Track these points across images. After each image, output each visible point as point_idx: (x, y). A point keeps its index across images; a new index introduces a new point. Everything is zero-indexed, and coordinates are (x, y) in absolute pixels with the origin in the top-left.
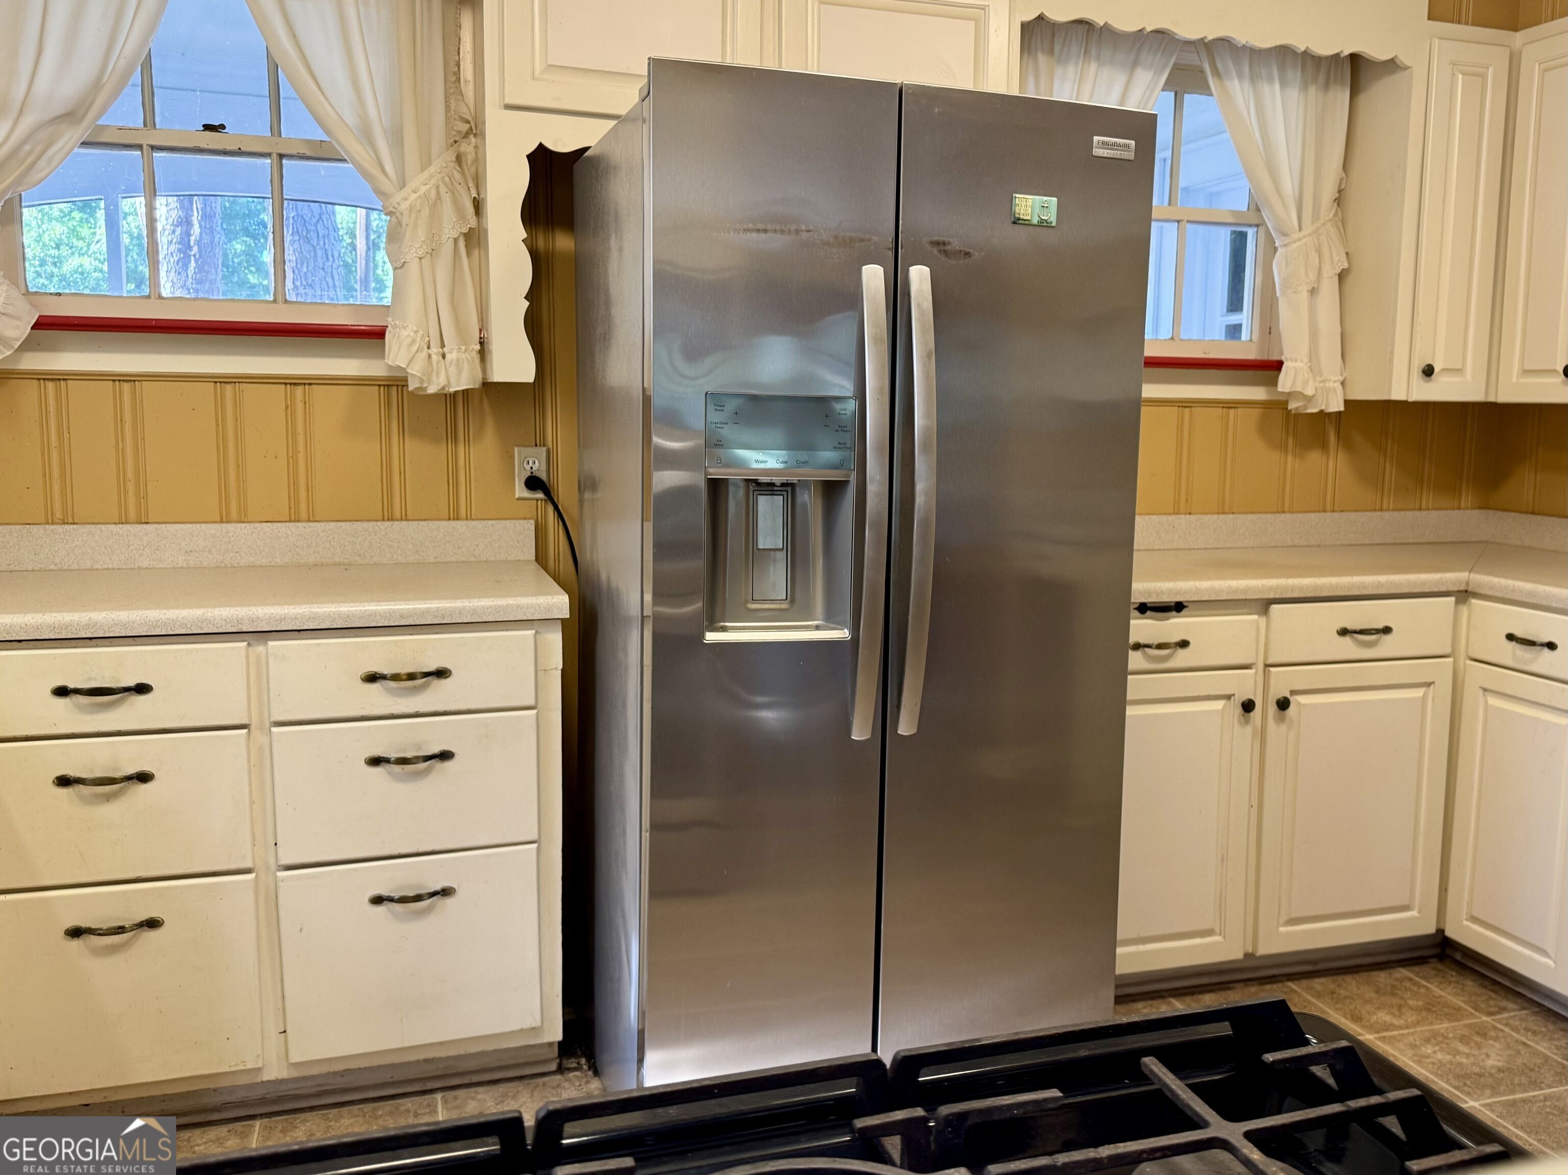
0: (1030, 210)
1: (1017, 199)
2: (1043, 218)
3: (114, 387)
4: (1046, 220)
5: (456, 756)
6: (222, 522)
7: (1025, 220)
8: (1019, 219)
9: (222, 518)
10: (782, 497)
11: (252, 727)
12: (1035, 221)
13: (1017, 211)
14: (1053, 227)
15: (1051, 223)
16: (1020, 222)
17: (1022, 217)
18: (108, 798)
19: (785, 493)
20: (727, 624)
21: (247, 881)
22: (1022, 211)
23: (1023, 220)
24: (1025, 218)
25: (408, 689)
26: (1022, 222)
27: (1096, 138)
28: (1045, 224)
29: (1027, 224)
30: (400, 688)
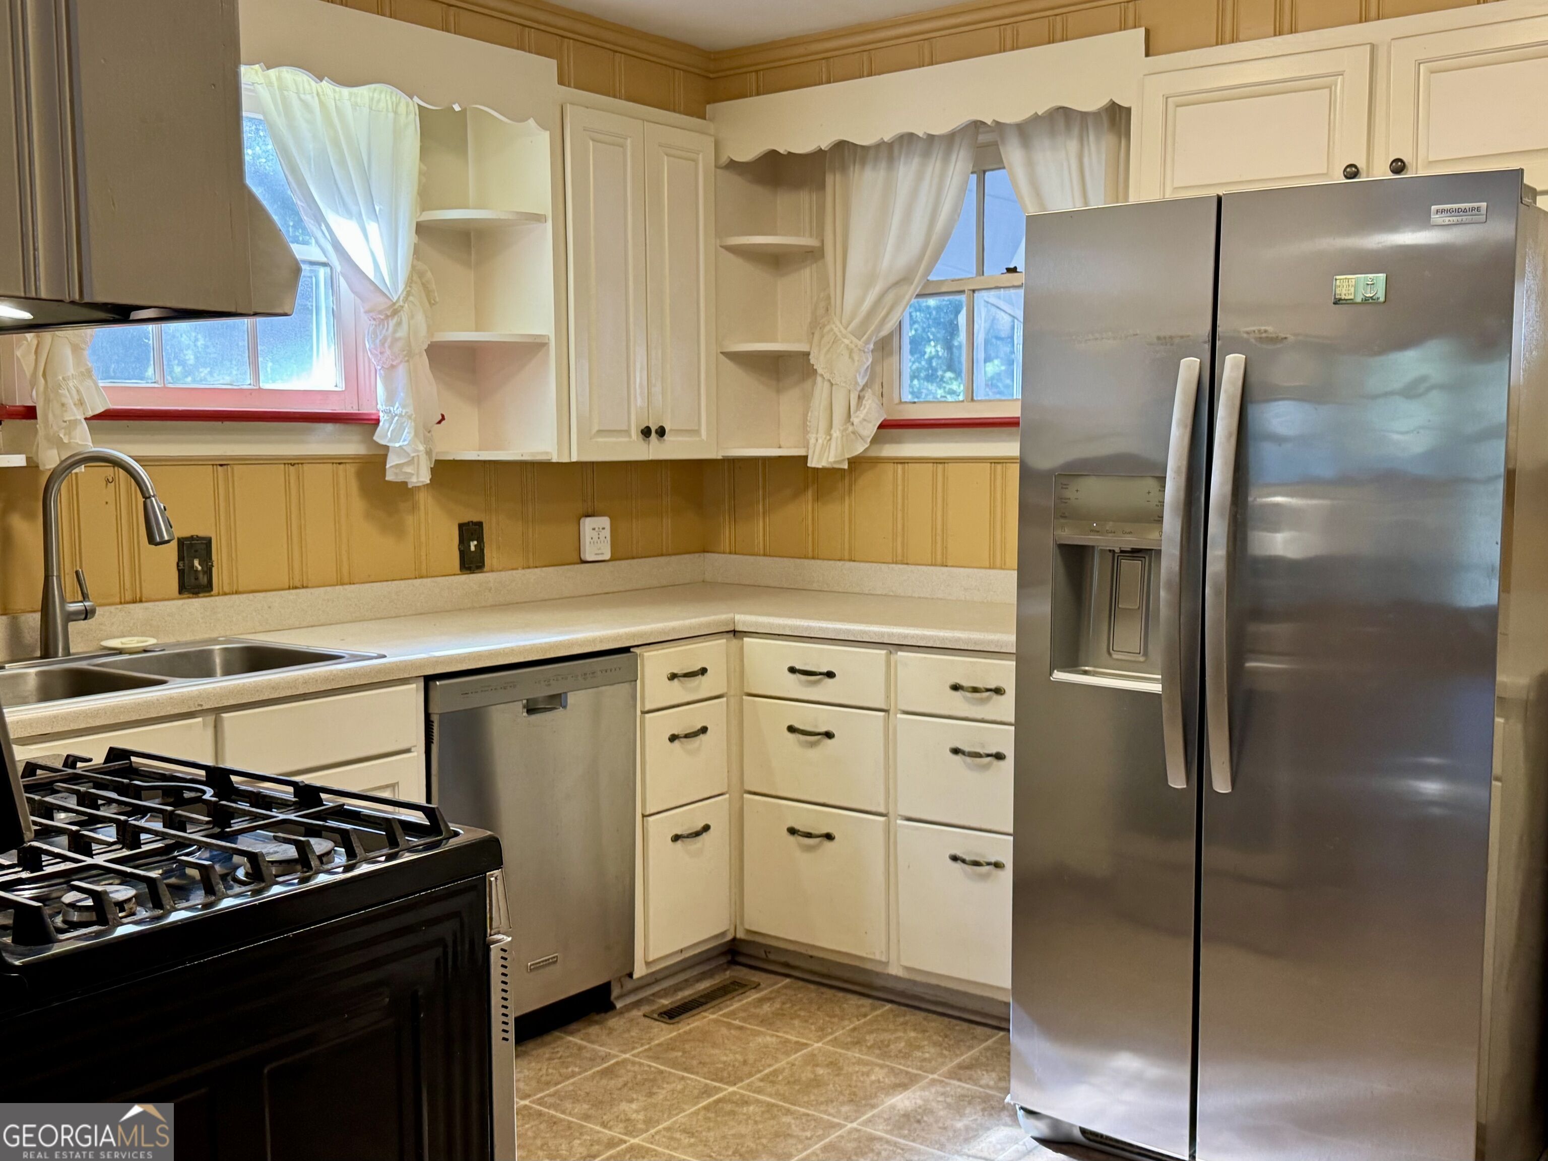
0: (1352, 290)
1: (1338, 282)
2: (1367, 295)
3: (933, 466)
4: (1371, 298)
5: (1007, 758)
6: (990, 568)
7: (1347, 300)
8: (1340, 299)
9: (990, 564)
10: (1140, 562)
11: (891, 712)
12: (1359, 300)
13: (1338, 292)
14: (1380, 303)
15: (1378, 298)
16: (1341, 302)
17: (1343, 297)
18: (812, 745)
19: (1143, 559)
20: (1087, 668)
21: (880, 821)
22: (1344, 292)
23: (1345, 300)
24: (1346, 298)
25: (977, 699)
26: (1344, 302)
27: (1434, 208)
28: (1370, 301)
29: (1350, 302)
30: (973, 698)
